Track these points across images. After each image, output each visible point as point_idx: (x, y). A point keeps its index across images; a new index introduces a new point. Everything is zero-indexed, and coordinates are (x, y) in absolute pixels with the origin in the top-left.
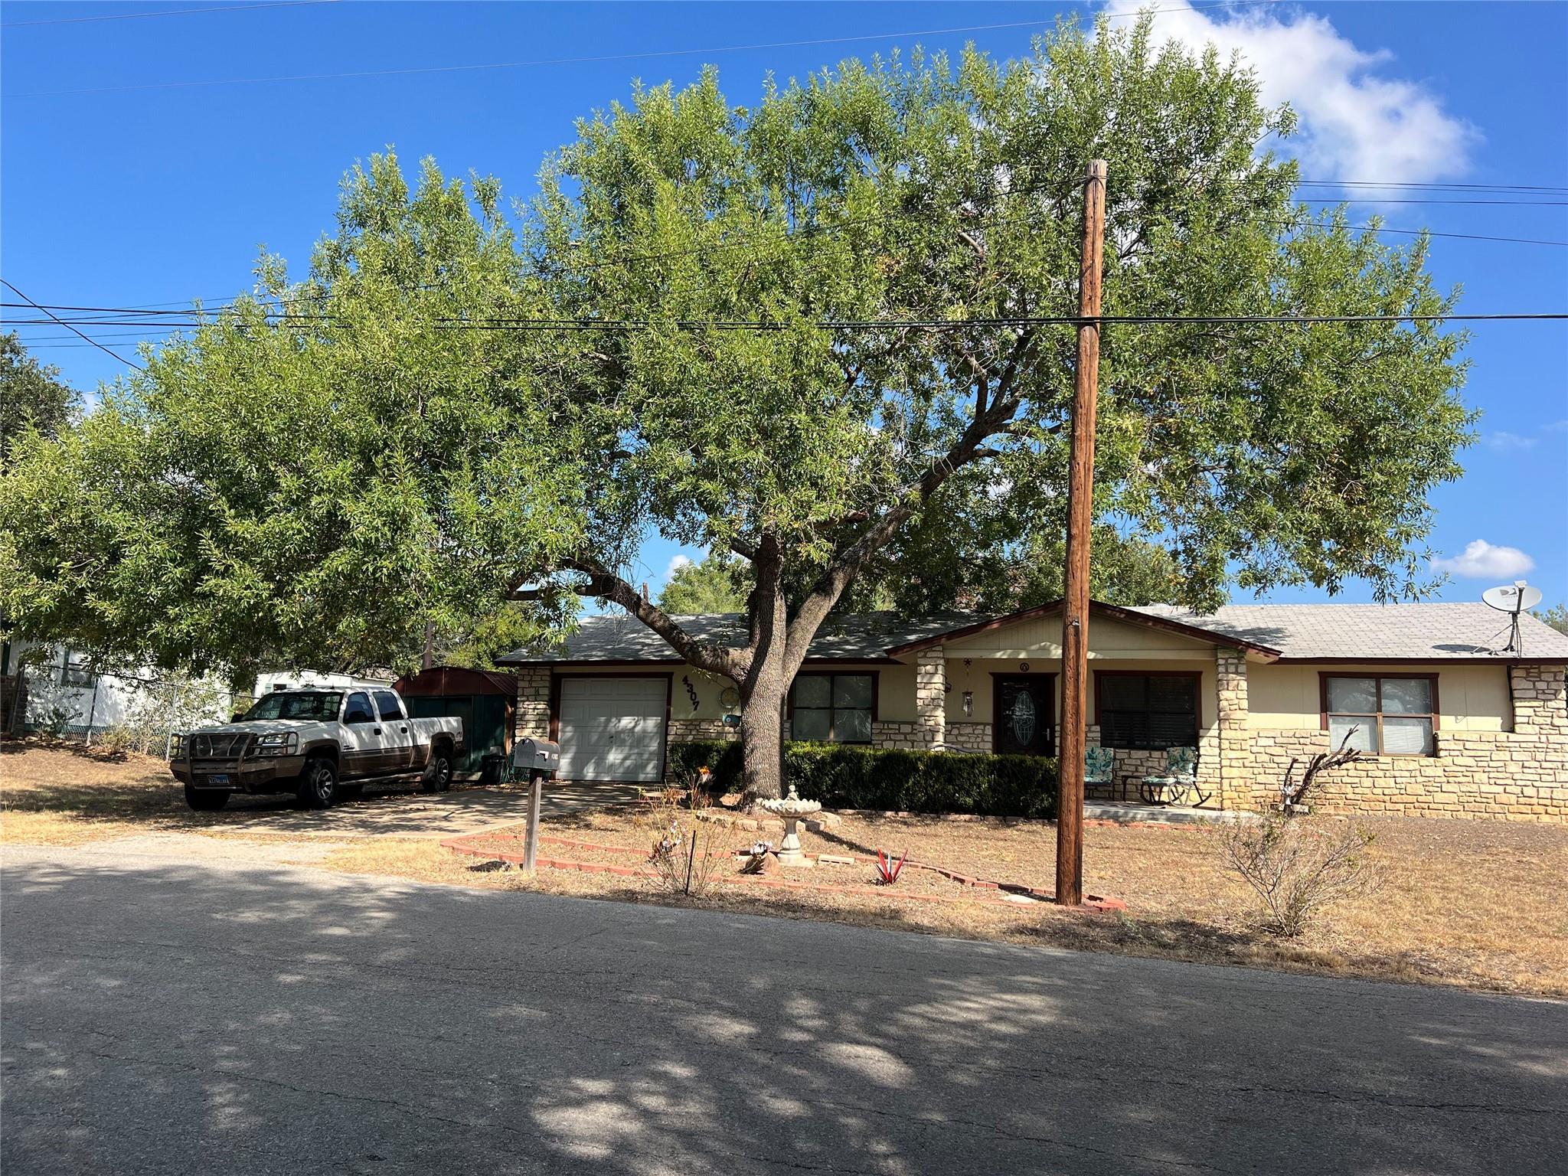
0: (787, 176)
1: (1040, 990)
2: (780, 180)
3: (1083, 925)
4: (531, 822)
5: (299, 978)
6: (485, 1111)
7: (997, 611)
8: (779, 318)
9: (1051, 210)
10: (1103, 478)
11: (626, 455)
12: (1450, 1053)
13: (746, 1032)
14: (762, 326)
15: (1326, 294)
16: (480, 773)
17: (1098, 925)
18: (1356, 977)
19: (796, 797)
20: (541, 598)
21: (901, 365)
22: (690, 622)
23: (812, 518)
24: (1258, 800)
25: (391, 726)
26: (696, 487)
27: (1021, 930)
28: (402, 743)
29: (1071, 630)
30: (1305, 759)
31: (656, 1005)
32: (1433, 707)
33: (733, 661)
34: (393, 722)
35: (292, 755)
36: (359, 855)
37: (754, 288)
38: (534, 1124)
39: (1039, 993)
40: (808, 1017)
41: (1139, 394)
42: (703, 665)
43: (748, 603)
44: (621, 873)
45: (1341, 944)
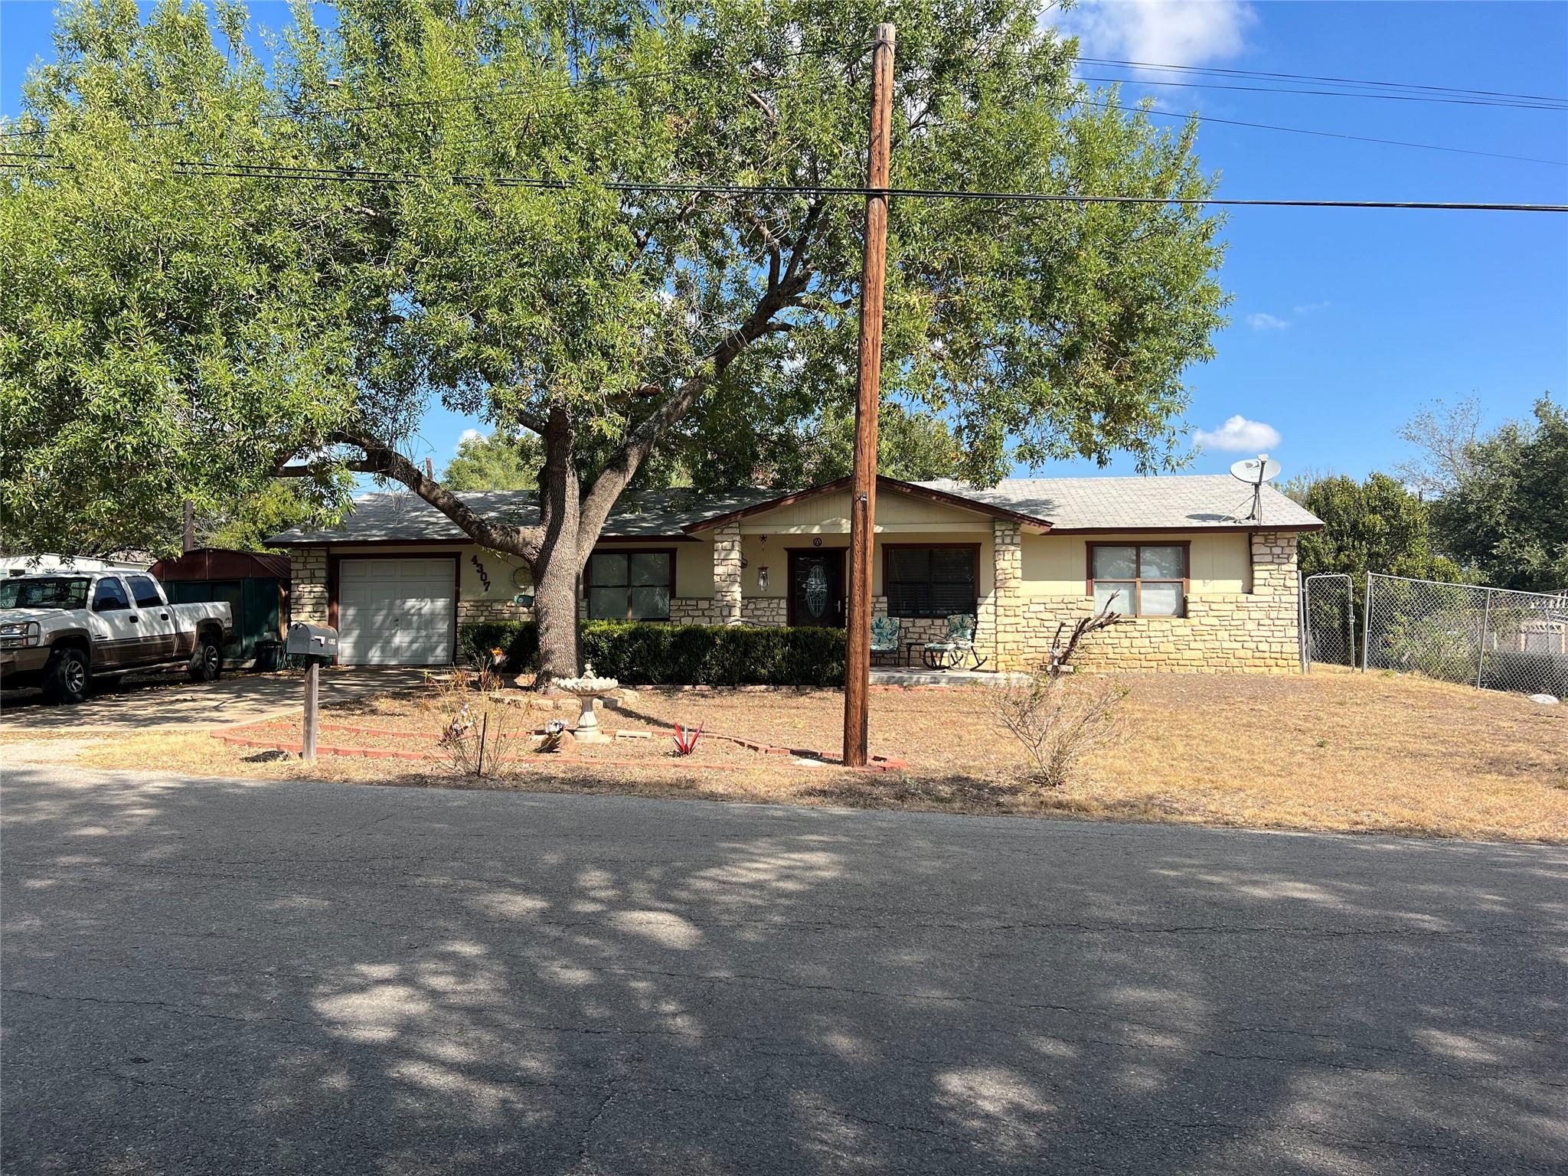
0: (568, 22)
1: (825, 848)
2: (560, 26)
3: (868, 784)
4: (309, 709)
5: (49, 882)
6: (259, 1005)
7: (792, 487)
8: (563, 175)
9: (842, 74)
10: (892, 356)
11: (398, 319)
12: (1184, 882)
13: (538, 906)
14: (545, 184)
15: (1102, 173)
16: (254, 660)
17: (880, 783)
18: (1109, 819)
19: (592, 675)
20: (311, 474)
21: (693, 232)
22: (478, 499)
23: (603, 391)
24: (1030, 662)
25: (149, 613)
26: (478, 354)
27: (810, 793)
28: (163, 630)
29: (859, 505)
30: (1072, 623)
31: (445, 886)
32: (1185, 572)
33: (524, 539)
34: (151, 609)
35: (35, 647)
36: (118, 750)
37: (535, 141)
38: (315, 1014)
39: (824, 850)
40: (601, 888)
41: (926, 269)
42: (491, 544)
43: (538, 478)
44: (409, 757)
45: (1098, 791)
